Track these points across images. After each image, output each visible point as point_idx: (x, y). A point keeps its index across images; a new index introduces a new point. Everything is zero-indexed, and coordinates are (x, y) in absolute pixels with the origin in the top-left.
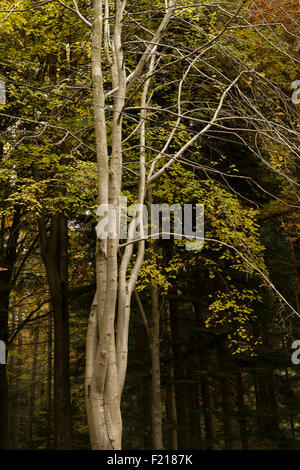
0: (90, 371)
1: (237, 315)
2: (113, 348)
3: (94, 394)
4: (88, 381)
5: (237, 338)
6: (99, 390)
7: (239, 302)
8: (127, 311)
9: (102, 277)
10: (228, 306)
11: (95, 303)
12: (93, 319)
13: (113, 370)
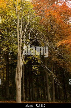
0: (16, 77)
1: (36, 69)
2: (20, 73)
3: (17, 80)
4: (16, 79)
5: (37, 72)
6: (18, 80)
7: (37, 67)
8: (22, 68)
9: (18, 62)
10: (35, 68)
11: (17, 66)
12: (17, 69)
13: (20, 77)
